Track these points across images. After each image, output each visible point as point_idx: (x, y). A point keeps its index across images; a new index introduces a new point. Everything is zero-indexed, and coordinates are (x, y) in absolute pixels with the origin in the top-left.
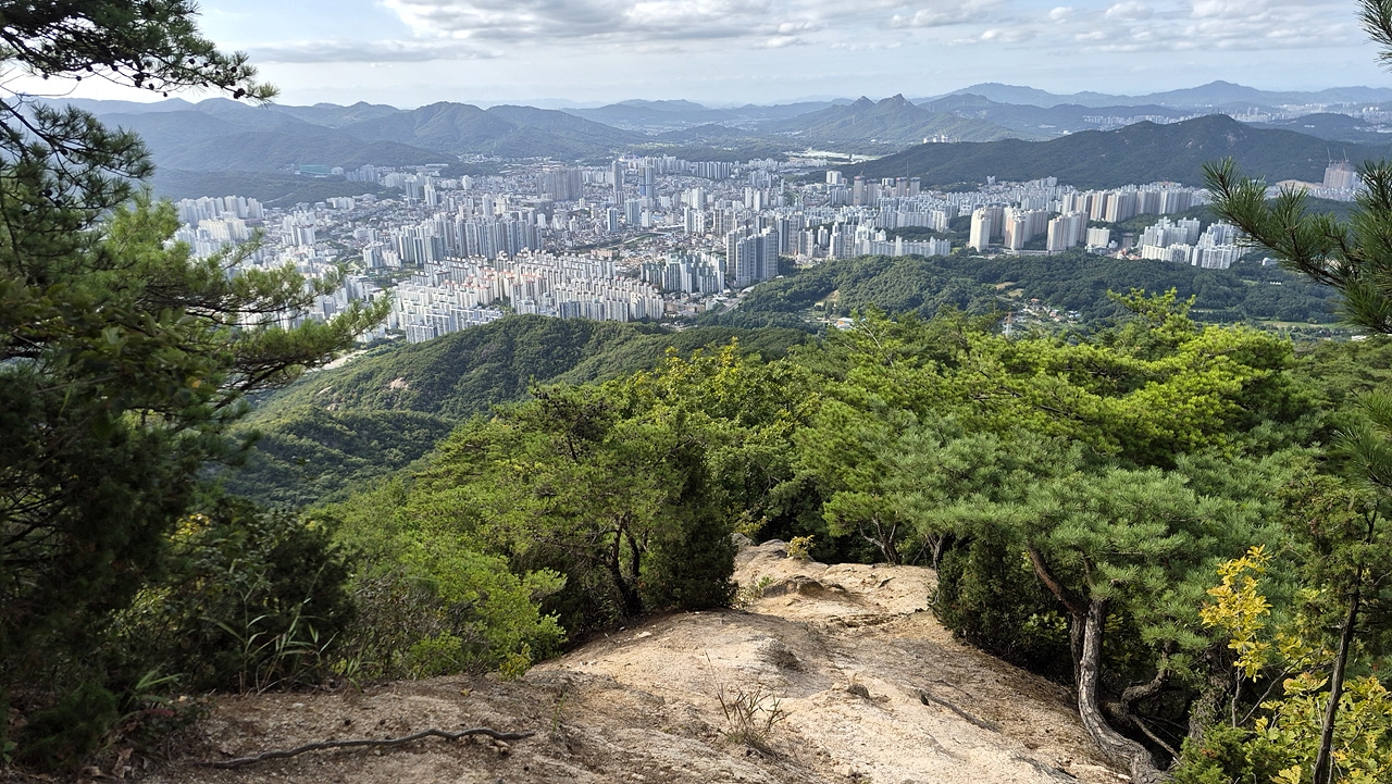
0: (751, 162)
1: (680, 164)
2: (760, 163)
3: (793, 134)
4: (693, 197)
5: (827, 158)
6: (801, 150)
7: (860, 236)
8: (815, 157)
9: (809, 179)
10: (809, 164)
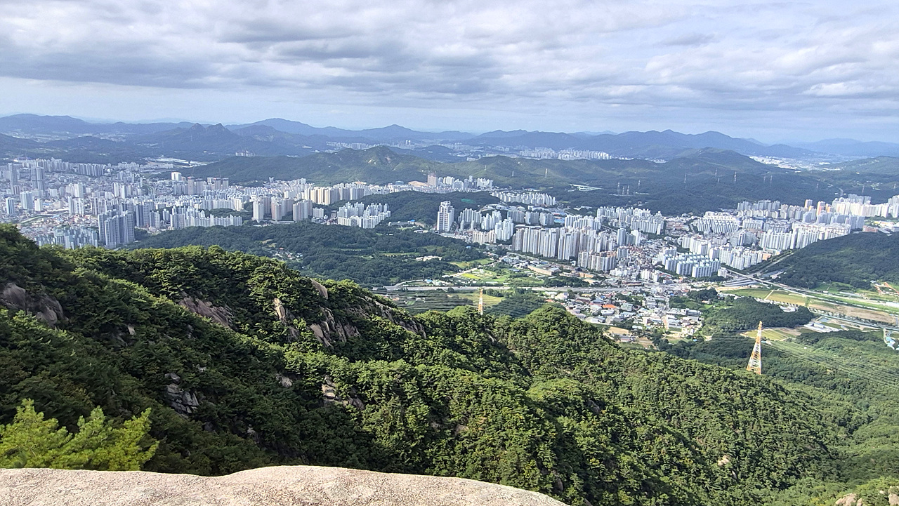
0: (120, 164)
1: (64, 164)
2: (126, 165)
3: (151, 145)
4: (76, 189)
5: (174, 163)
6: (156, 157)
7: (189, 215)
8: (166, 162)
9: (161, 177)
10: (161, 166)
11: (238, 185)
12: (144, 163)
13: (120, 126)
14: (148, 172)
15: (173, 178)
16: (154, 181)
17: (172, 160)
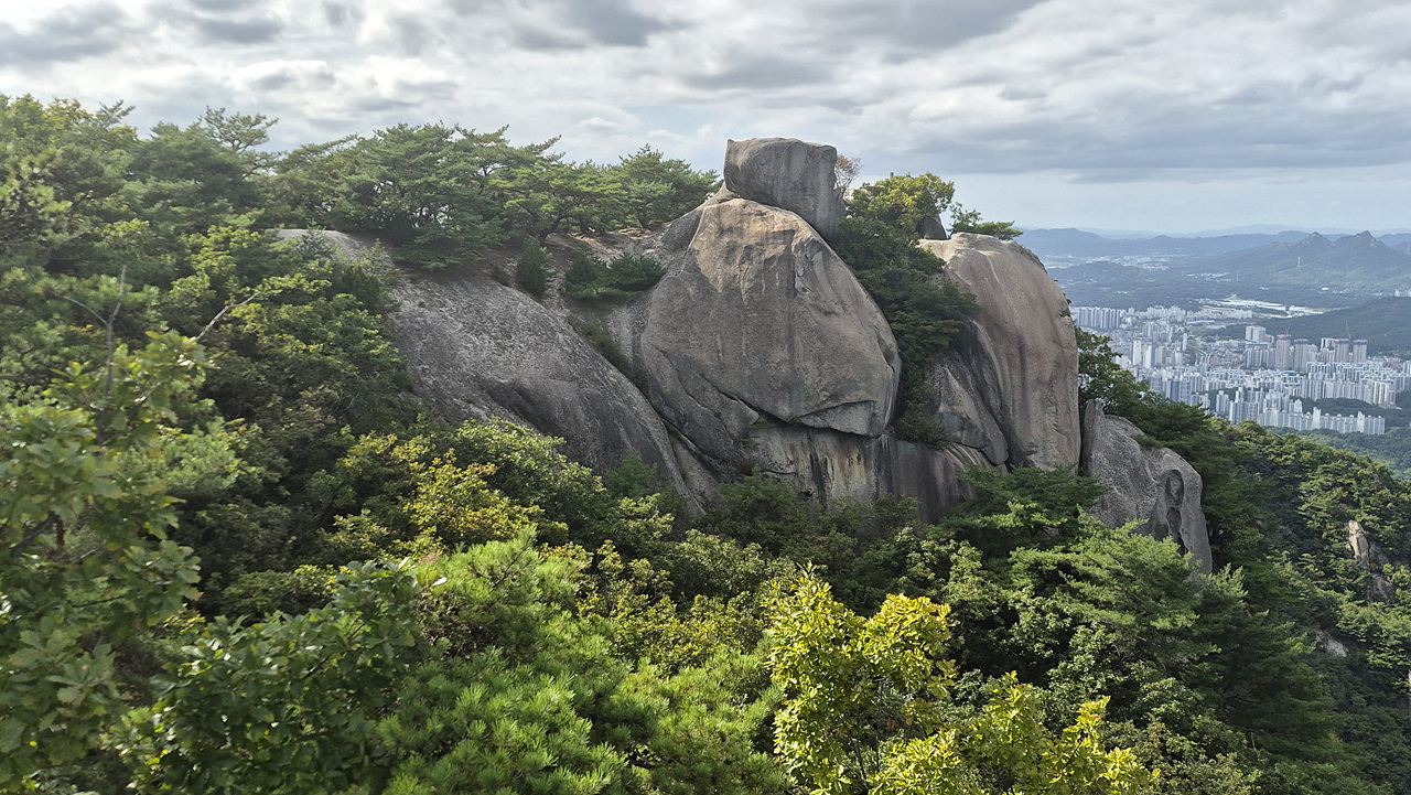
0: (1150, 310)
2: (1162, 311)
3: (1214, 276)
5: (1255, 309)
6: (1221, 297)
7: (1269, 406)
8: (1239, 307)
9: (1223, 334)
10: (1227, 314)
11: (1390, 355)
12: (1196, 308)
13: (1162, 243)
14: (1201, 325)
15: (1248, 337)
16: (1209, 341)
17: (1252, 303)
